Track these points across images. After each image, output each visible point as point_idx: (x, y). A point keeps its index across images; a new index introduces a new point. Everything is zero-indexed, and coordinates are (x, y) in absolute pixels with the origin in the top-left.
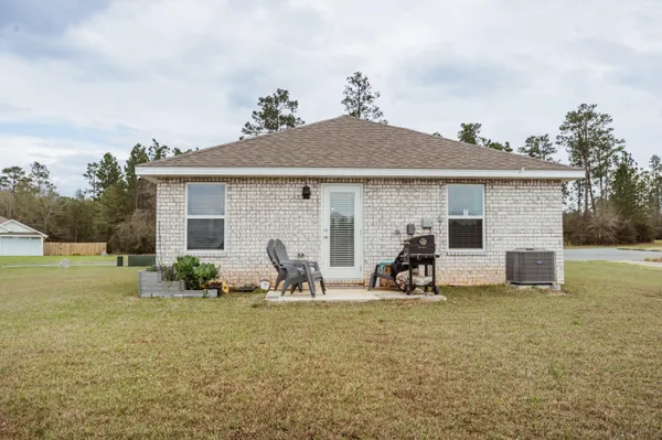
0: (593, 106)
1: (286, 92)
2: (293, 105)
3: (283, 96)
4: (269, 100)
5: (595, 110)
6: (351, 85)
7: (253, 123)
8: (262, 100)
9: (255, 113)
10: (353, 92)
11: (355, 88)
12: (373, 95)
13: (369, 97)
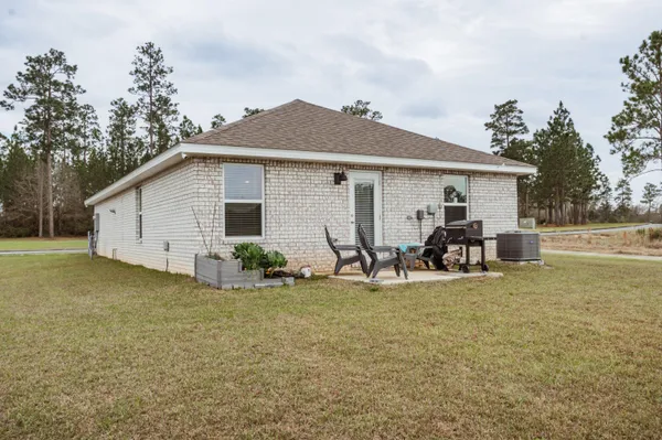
0: (368, 103)
1: (61, 53)
2: (71, 69)
3: (58, 58)
4: (38, 60)
5: (368, 107)
6: (141, 56)
7: (18, 85)
8: (30, 60)
9: (20, 74)
10: (143, 64)
11: (146, 59)
12: (165, 69)
13: (162, 72)
